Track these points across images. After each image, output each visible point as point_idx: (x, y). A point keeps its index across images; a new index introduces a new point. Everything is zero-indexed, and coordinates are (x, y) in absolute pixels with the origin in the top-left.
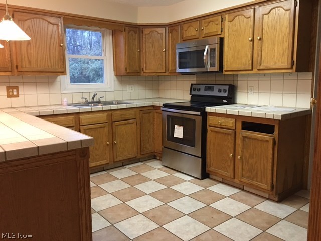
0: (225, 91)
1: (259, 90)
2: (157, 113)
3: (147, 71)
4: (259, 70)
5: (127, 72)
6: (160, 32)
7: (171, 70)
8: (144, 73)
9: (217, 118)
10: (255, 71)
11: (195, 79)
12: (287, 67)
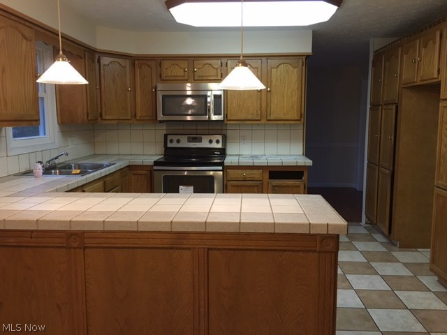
0: (218, 142)
1: (253, 140)
2: (134, 174)
3: (107, 118)
4: (268, 120)
5: (89, 118)
6: (123, 64)
7: (141, 116)
8: (102, 119)
9: (240, 171)
10: (264, 121)
11: (165, 128)
12: (297, 118)
